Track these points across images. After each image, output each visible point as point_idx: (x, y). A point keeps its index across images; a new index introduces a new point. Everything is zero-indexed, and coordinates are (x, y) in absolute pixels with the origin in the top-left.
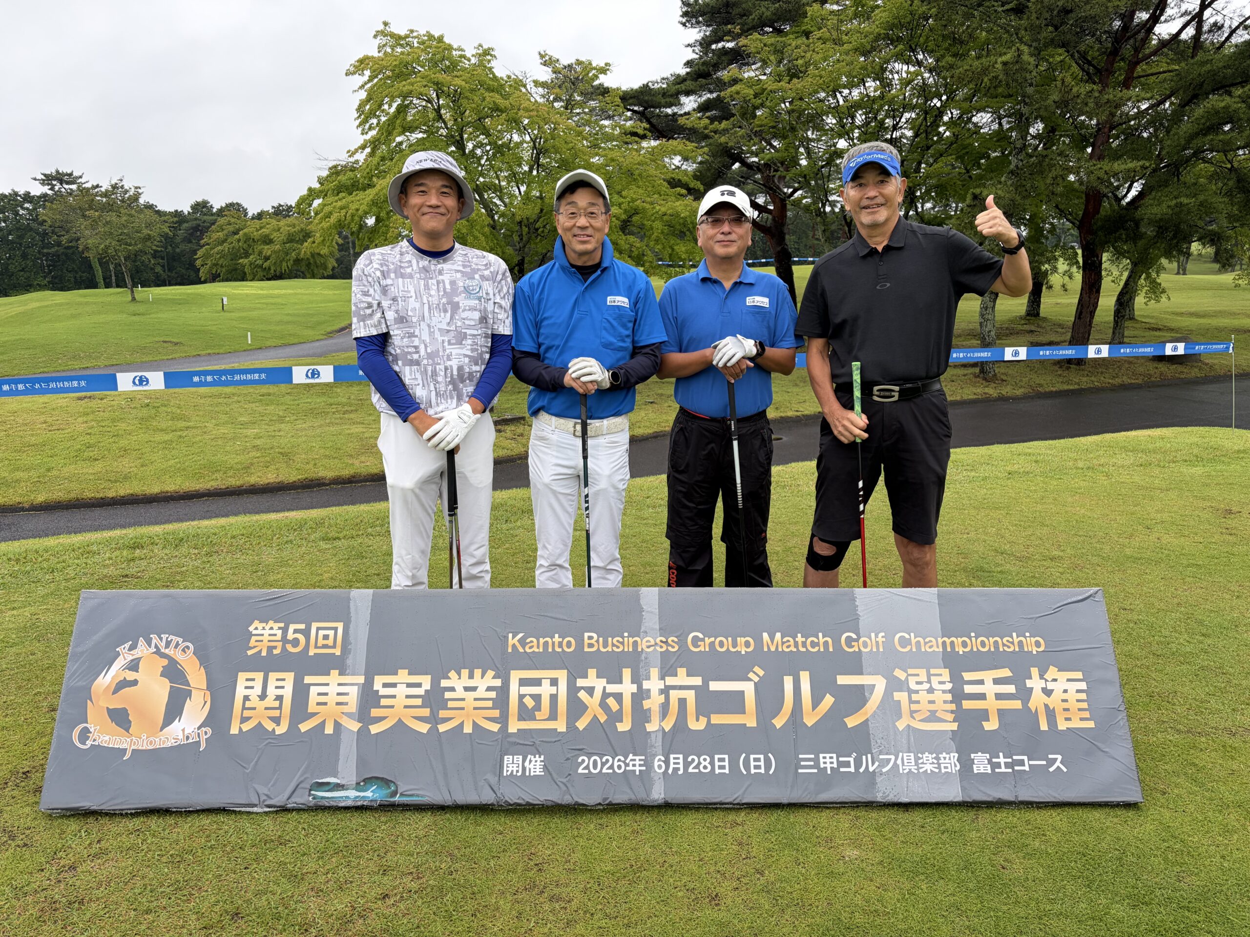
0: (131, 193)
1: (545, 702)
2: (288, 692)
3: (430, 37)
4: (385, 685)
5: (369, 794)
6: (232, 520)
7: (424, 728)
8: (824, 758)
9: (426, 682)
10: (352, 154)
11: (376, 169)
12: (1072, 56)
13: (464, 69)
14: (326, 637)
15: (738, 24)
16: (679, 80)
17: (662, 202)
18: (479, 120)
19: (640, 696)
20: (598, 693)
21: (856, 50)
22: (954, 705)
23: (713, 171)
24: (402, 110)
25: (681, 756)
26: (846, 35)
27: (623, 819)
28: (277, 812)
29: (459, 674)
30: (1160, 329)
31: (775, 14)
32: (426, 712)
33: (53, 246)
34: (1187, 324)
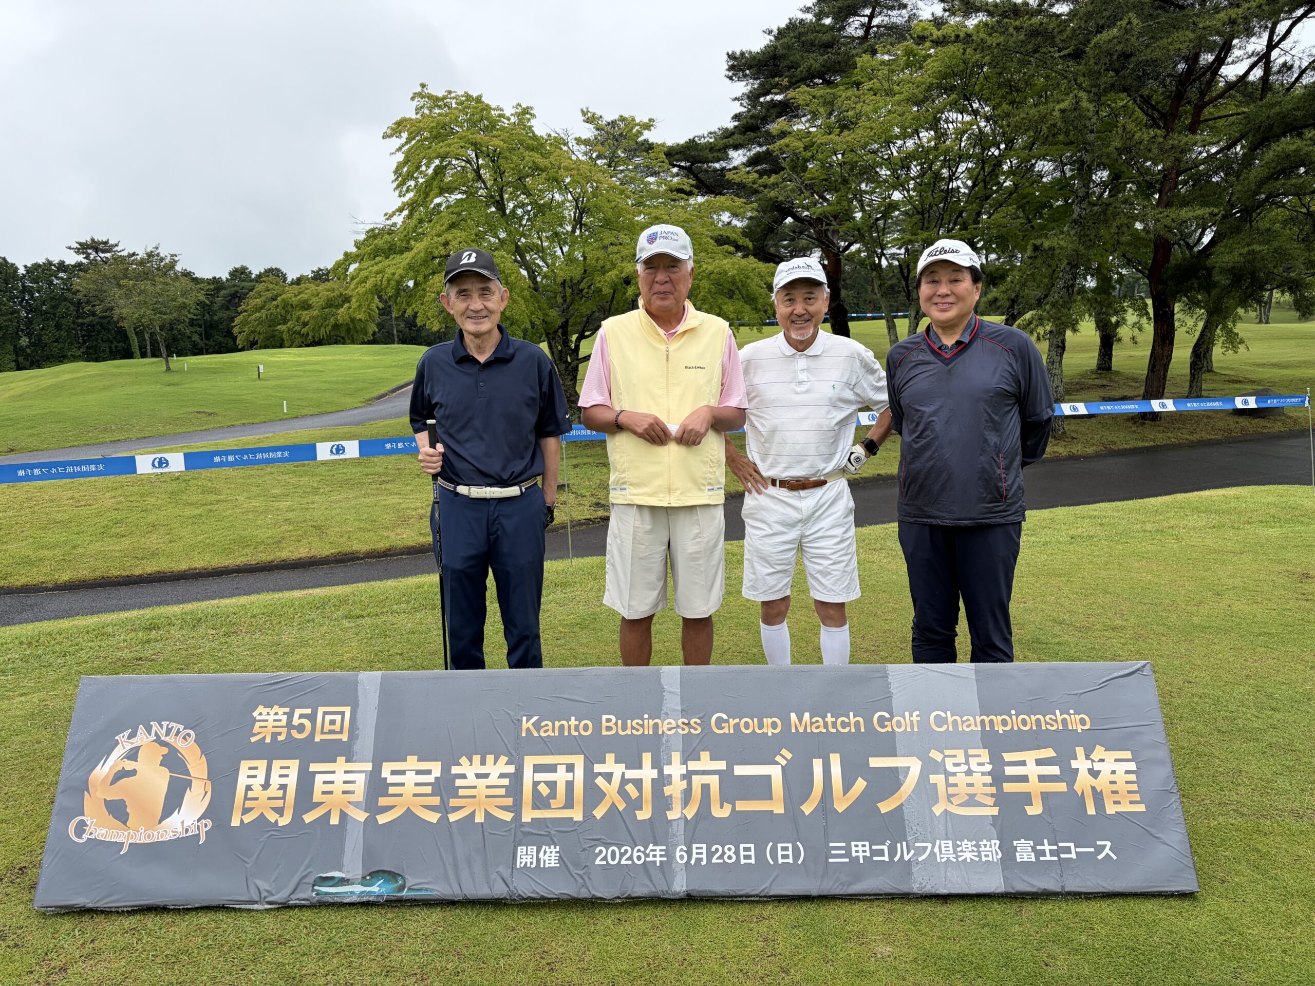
0: (167, 261)
1: (561, 789)
2: (292, 781)
3: (468, 97)
4: (394, 773)
5: (375, 889)
6: (253, 598)
7: (433, 817)
8: (856, 846)
9: (436, 768)
10: (389, 216)
11: (413, 232)
12: (1135, 100)
13: (503, 129)
14: (333, 722)
15: (786, 77)
16: (727, 134)
17: (710, 260)
18: (520, 179)
19: (661, 781)
20: (616, 779)
21: (908, 100)
22: (994, 788)
23: (763, 226)
24: (440, 171)
25: (704, 846)
26: (898, 85)
27: (643, 913)
28: (278, 908)
29: (471, 760)
30: (1240, 382)
31: (824, 66)
32: (436, 801)
33: (88, 316)
34: (1268, 375)
